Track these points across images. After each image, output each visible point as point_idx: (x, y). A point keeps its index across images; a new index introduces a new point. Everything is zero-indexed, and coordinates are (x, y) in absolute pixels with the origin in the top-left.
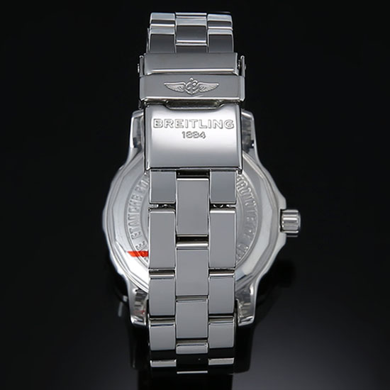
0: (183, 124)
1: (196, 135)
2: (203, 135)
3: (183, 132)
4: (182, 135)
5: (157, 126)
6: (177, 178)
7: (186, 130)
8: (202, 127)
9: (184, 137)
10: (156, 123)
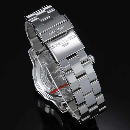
0: (60, 43)
1: (66, 45)
2: (68, 44)
3: (62, 46)
4: (62, 47)
5: (54, 48)
6: (67, 60)
7: (62, 45)
8: (67, 41)
9: (63, 47)
10: (52, 47)
